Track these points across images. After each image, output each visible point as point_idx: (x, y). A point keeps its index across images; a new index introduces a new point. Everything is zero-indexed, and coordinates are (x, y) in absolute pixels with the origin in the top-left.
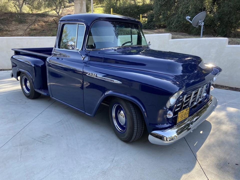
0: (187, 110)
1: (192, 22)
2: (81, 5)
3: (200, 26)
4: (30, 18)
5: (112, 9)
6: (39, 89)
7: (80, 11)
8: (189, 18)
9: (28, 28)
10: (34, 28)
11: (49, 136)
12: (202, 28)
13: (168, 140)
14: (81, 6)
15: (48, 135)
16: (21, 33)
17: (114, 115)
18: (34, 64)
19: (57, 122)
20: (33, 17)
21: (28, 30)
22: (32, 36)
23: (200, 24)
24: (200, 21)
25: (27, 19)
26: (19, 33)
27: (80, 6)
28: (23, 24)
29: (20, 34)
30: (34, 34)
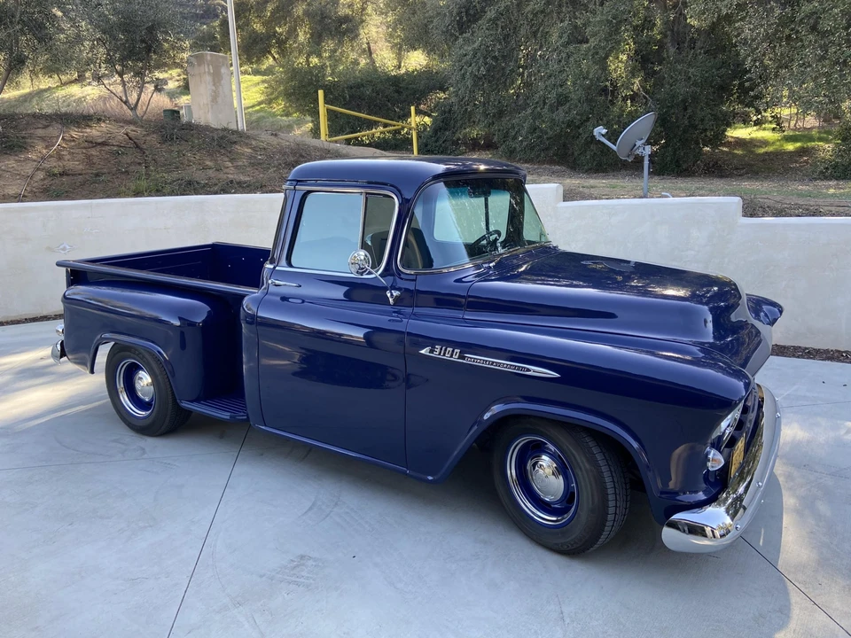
2: (214, 80)
3: (642, 158)
4: (40, 132)
5: (321, 93)
6: (197, 400)
7: (212, 101)
8: (604, 131)
9: (38, 169)
10: (61, 170)
11: (311, 562)
12: (646, 162)
14: (214, 85)
15: (302, 557)
16: (14, 188)
17: (512, 472)
18: (180, 319)
20: (48, 126)
21: (41, 175)
22: (58, 197)
23: (638, 152)
24: (639, 143)
25: (31, 136)
26: (6, 191)
27: (211, 84)
28: (16, 155)
29: (12, 191)
30: (66, 192)
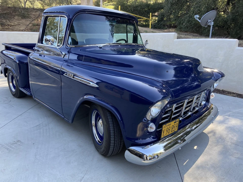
0: (175, 122)
1: (201, 21)
2: (87, 1)
3: (210, 26)
4: (34, 13)
5: (120, 6)
8: (198, 16)
9: (30, 23)
10: (37, 24)
11: (19, 143)
12: (211, 28)
13: (148, 158)
14: (88, 3)
15: (18, 141)
16: (23, 28)
19: (34, 126)
20: (36, 12)
21: (31, 25)
22: (34, 31)
23: (209, 24)
24: (209, 21)
25: (31, 14)
26: (20, 28)
28: (26, 19)
29: (22, 29)
30: (37, 30)
